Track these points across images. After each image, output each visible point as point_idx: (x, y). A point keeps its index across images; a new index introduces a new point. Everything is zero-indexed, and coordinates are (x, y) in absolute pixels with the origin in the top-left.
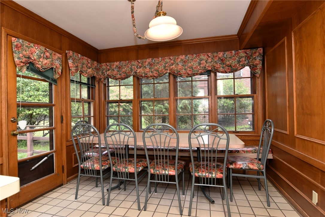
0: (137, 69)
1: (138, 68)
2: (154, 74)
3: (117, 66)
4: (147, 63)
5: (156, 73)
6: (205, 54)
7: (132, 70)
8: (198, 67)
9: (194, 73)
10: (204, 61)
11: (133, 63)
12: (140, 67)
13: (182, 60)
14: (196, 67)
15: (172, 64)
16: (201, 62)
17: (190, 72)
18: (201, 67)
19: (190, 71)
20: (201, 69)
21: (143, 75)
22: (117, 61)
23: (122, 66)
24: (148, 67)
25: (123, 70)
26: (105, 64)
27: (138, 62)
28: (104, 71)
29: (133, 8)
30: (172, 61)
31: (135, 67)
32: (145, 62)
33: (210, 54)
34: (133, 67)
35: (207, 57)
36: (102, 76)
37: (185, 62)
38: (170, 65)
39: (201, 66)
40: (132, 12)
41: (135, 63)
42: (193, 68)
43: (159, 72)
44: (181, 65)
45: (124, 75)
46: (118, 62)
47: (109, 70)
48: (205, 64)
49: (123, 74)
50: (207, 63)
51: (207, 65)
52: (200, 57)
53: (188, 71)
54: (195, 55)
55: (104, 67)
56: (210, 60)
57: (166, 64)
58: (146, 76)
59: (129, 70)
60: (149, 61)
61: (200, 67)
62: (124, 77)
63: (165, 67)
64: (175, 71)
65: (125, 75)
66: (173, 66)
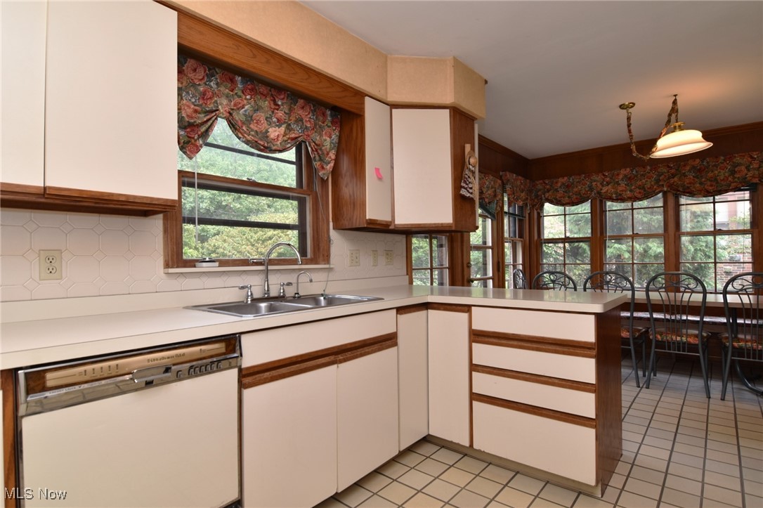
0: (601, 187)
1: (603, 186)
2: (636, 194)
3: (563, 184)
4: (621, 177)
5: (640, 193)
6: (744, 154)
7: (591, 189)
8: (730, 179)
9: (720, 189)
10: (743, 168)
11: (594, 177)
12: (608, 184)
13: (694, 167)
14: (725, 179)
15: (673, 175)
16: (736, 169)
17: (710, 188)
18: (736, 178)
19: (711, 186)
20: (735, 182)
21: (614, 196)
22: (563, 177)
23: (573, 183)
24: (623, 184)
25: (575, 189)
26: (541, 181)
27: (604, 175)
28: (539, 193)
29: (629, 118)
30: (673, 171)
31: (598, 184)
32: (618, 175)
33: (755, 153)
34: (594, 184)
35: (749, 159)
36: (536, 200)
37: (700, 171)
38: (669, 178)
39: (737, 176)
40: (629, 125)
41: (599, 178)
42: (719, 180)
43: (645, 191)
44: (692, 177)
45: (577, 198)
46: (566, 178)
47: (548, 191)
48: (746, 171)
49: (575, 197)
50: (749, 170)
51: (750, 174)
52: (734, 160)
53: (706, 187)
54: (722, 158)
55: (540, 187)
56: (755, 165)
57: (660, 176)
58: (620, 197)
59: (587, 189)
60: (625, 172)
61: (734, 178)
62: (576, 201)
63: (658, 181)
64: (678, 187)
65: (579, 197)
66: (676, 179)
